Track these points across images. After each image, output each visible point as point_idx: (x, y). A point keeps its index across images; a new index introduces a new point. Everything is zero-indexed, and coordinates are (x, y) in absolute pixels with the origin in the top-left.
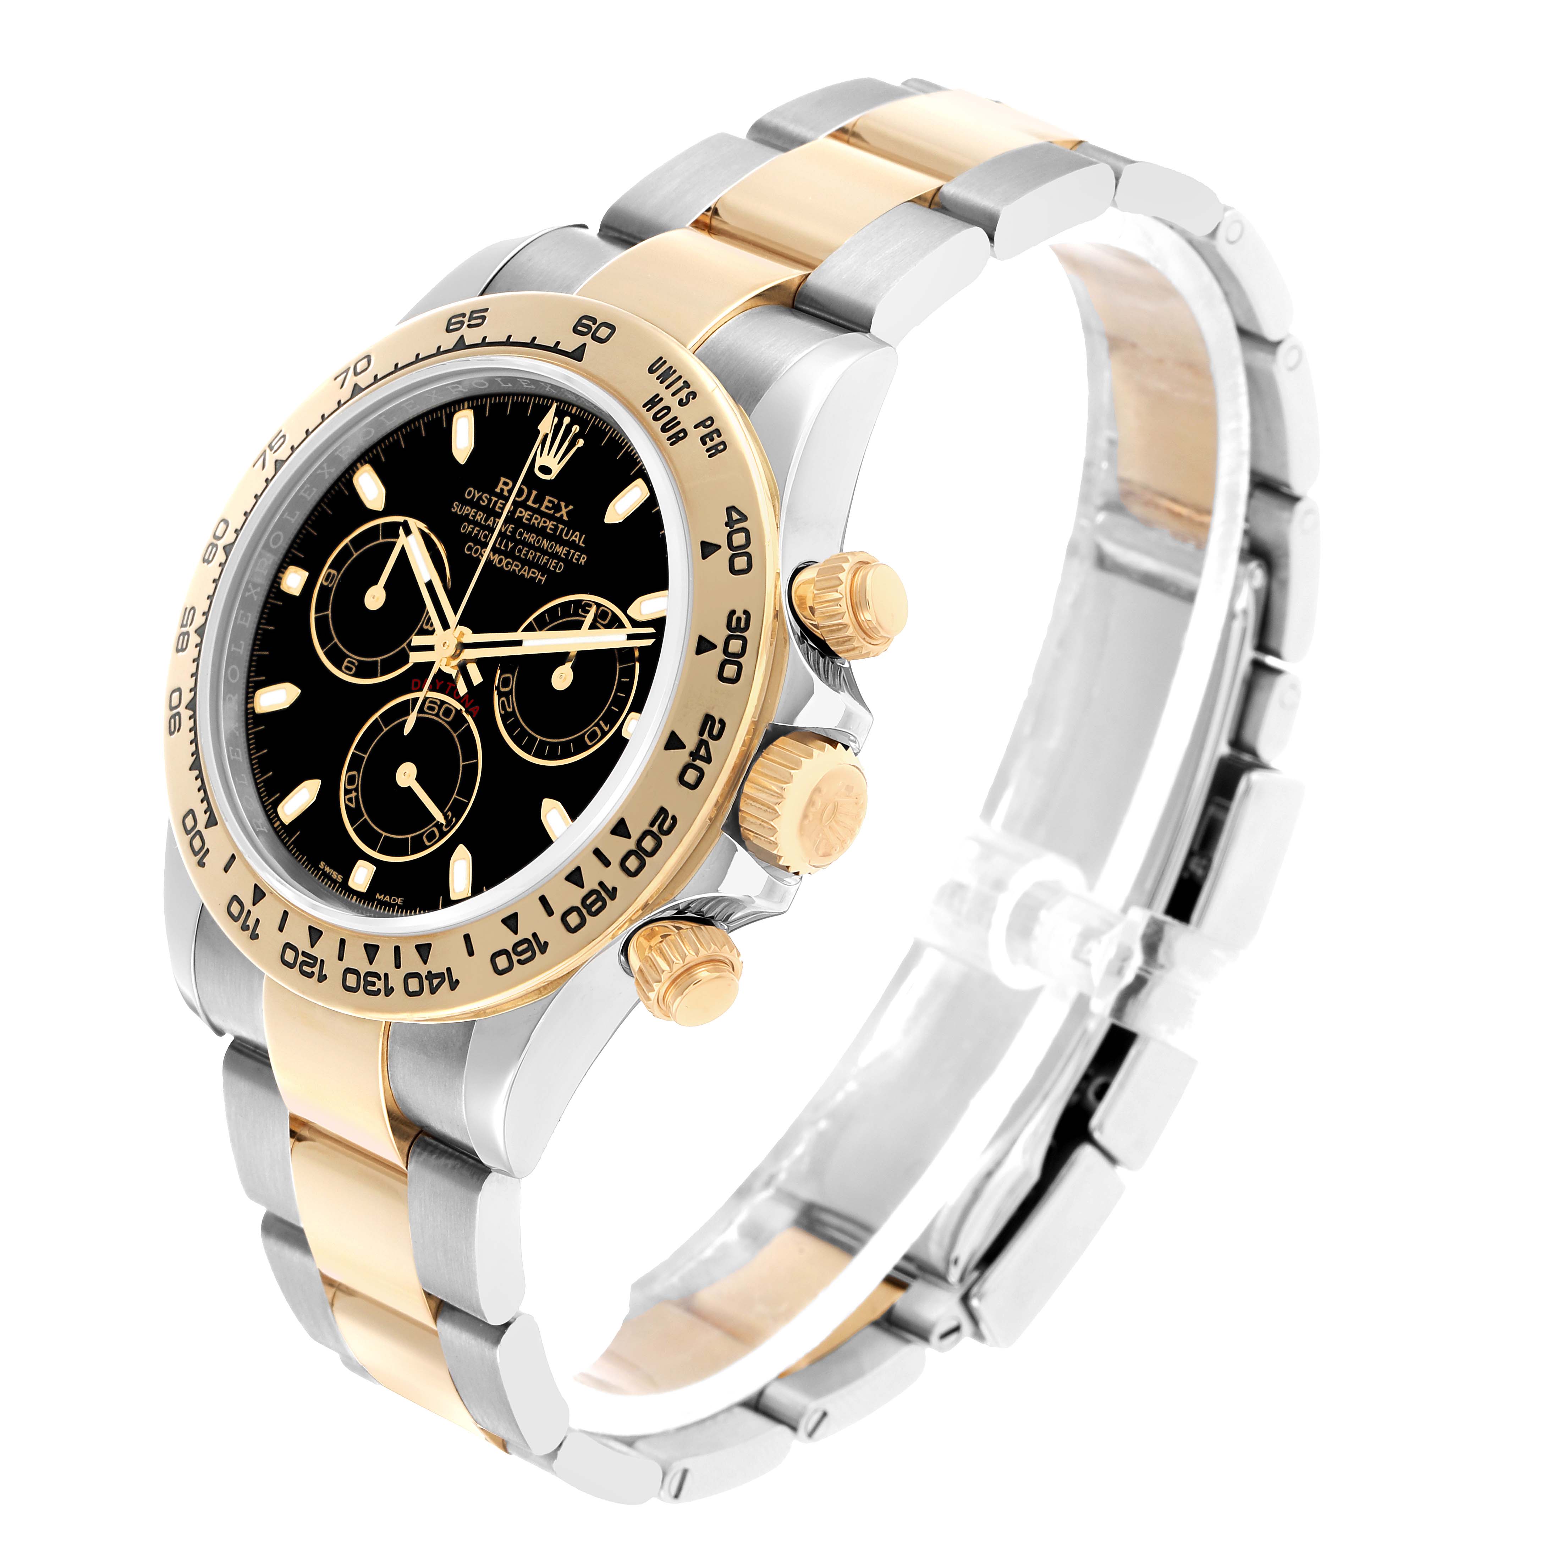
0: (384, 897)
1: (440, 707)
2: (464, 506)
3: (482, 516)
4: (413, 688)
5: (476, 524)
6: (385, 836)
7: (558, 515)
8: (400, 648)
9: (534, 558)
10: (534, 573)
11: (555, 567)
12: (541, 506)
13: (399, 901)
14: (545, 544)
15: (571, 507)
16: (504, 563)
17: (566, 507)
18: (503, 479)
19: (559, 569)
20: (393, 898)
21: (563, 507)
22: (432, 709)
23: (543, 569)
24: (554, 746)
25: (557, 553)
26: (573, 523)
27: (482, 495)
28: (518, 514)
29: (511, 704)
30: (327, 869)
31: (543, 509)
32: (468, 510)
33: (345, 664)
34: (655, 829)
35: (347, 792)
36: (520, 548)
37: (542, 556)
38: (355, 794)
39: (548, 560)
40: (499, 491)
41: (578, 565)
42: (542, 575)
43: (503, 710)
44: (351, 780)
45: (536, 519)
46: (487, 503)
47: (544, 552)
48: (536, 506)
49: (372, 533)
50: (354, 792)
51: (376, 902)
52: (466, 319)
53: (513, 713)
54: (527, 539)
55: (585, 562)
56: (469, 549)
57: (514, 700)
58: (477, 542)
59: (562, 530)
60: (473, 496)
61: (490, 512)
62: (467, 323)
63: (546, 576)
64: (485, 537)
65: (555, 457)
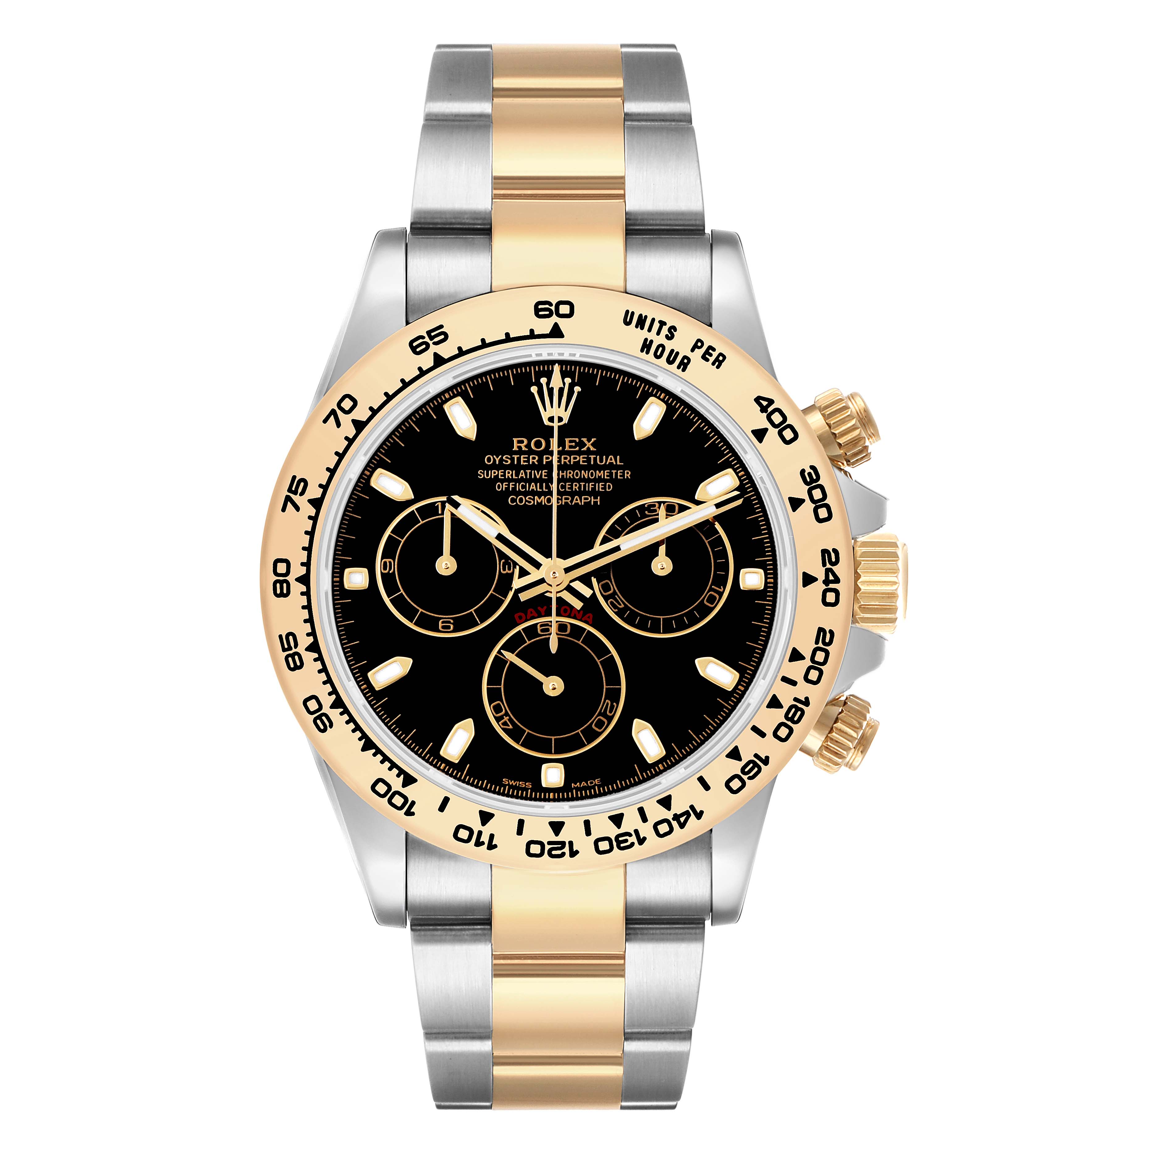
0: (580, 785)
2: (490, 471)
3: (511, 473)
4: (518, 623)
5: (509, 480)
6: (554, 739)
7: (585, 449)
9: (580, 487)
10: (585, 499)
11: (605, 488)
12: (564, 447)
13: (597, 781)
14: (585, 474)
15: (593, 440)
17: (589, 441)
18: (515, 440)
19: (609, 488)
20: (589, 782)
21: (586, 442)
22: (547, 630)
23: (594, 493)
24: (679, 619)
25: (600, 477)
26: (602, 450)
27: (502, 457)
29: (620, 601)
30: (512, 783)
31: (567, 448)
32: (495, 473)
33: (440, 625)
34: (820, 645)
35: (498, 720)
36: (562, 485)
37: (587, 484)
38: (508, 718)
39: (595, 485)
40: (517, 449)
41: (625, 481)
42: (596, 498)
43: (615, 609)
44: (497, 709)
45: (565, 458)
46: (511, 461)
47: (588, 481)
49: (411, 519)
50: (506, 717)
51: (574, 790)
52: (427, 339)
53: (626, 608)
54: (565, 476)
55: (630, 476)
56: (513, 500)
57: (621, 597)
58: (518, 493)
59: (595, 459)
60: (495, 460)
61: (517, 468)
62: (431, 342)
63: (599, 497)
64: (524, 487)
65: (559, 407)
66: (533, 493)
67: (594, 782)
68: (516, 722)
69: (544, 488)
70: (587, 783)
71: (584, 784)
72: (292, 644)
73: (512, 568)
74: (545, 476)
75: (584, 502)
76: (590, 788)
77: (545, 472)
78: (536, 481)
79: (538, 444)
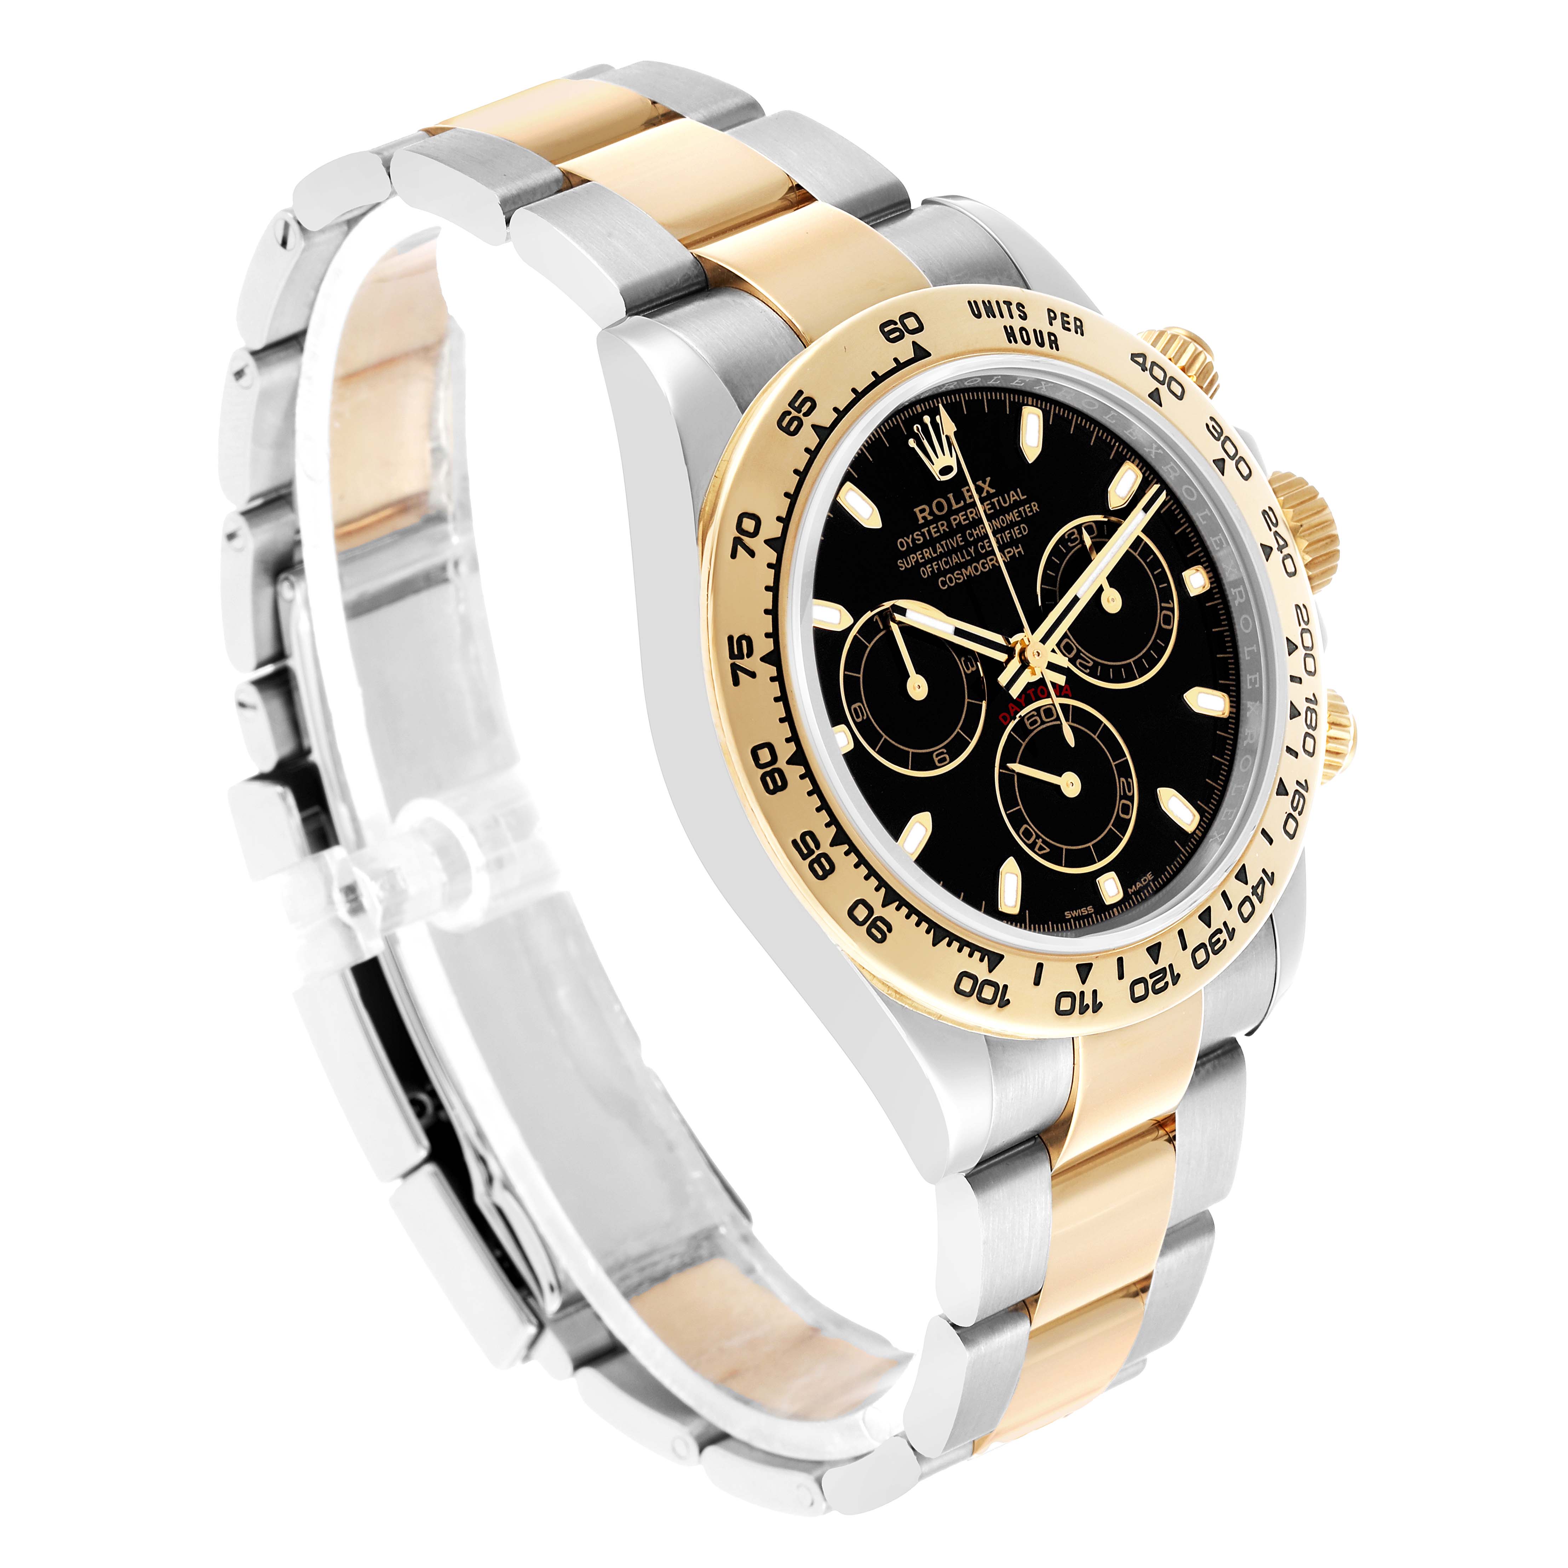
0: (1136, 887)
1: (1039, 715)
2: (908, 558)
3: (928, 551)
4: (1005, 724)
5: (930, 561)
6: (1092, 845)
7: (984, 494)
8: (966, 706)
10: (1009, 552)
11: (1020, 533)
12: (965, 501)
13: (1149, 876)
14: (996, 524)
15: (988, 479)
16: (980, 567)
17: (984, 482)
18: (917, 510)
19: (1025, 531)
20: (1142, 880)
22: (1035, 722)
23: (1013, 542)
24: (1147, 655)
25: (1011, 521)
26: (1001, 490)
27: (913, 537)
28: (954, 523)
29: (1087, 659)
30: (1075, 913)
31: (968, 501)
32: (913, 558)
33: (936, 760)
34: (1303, 625)
35: (1032, 847)
36: (981, 545)
37: (1003, 534)
38: (1041, 840)
39: (1010, 533)
40: (923, 521)
41: (1035, 514)
42: (1017, 548)
43: (1086, 669)
44: (1026, 836)
45: (971, 513)
46: (923, 538)
47: (1002, 529)
48: (962, 503)
49: (857, 646)
50: (1038, 839)
51: (1133, 896)
52: (794, 413)
53: (1096, 664)
54: (979, 533)
55: (1038, 508)
56: (944, 583)
57: (1087, 654)
58: (944, 573)
59: (998, 501)
60: (908, 543)
61: (931, 543)
62: (801, 415)
63: (1020, 545)
64: (947, 563)
65: (944, 455)
66: (959, 566)
67: (1147, 878)
68: (1053, 843)
69: (966, 556)
70: (1141, 883)
71: (1139, 885)
72: (812, 845)
73: (974, 663)
74: (961, 541)
75: (1010, 557)
76: (1146, 887)
77: (960, 537)
78: (955, 551)
79: (940, 507)
